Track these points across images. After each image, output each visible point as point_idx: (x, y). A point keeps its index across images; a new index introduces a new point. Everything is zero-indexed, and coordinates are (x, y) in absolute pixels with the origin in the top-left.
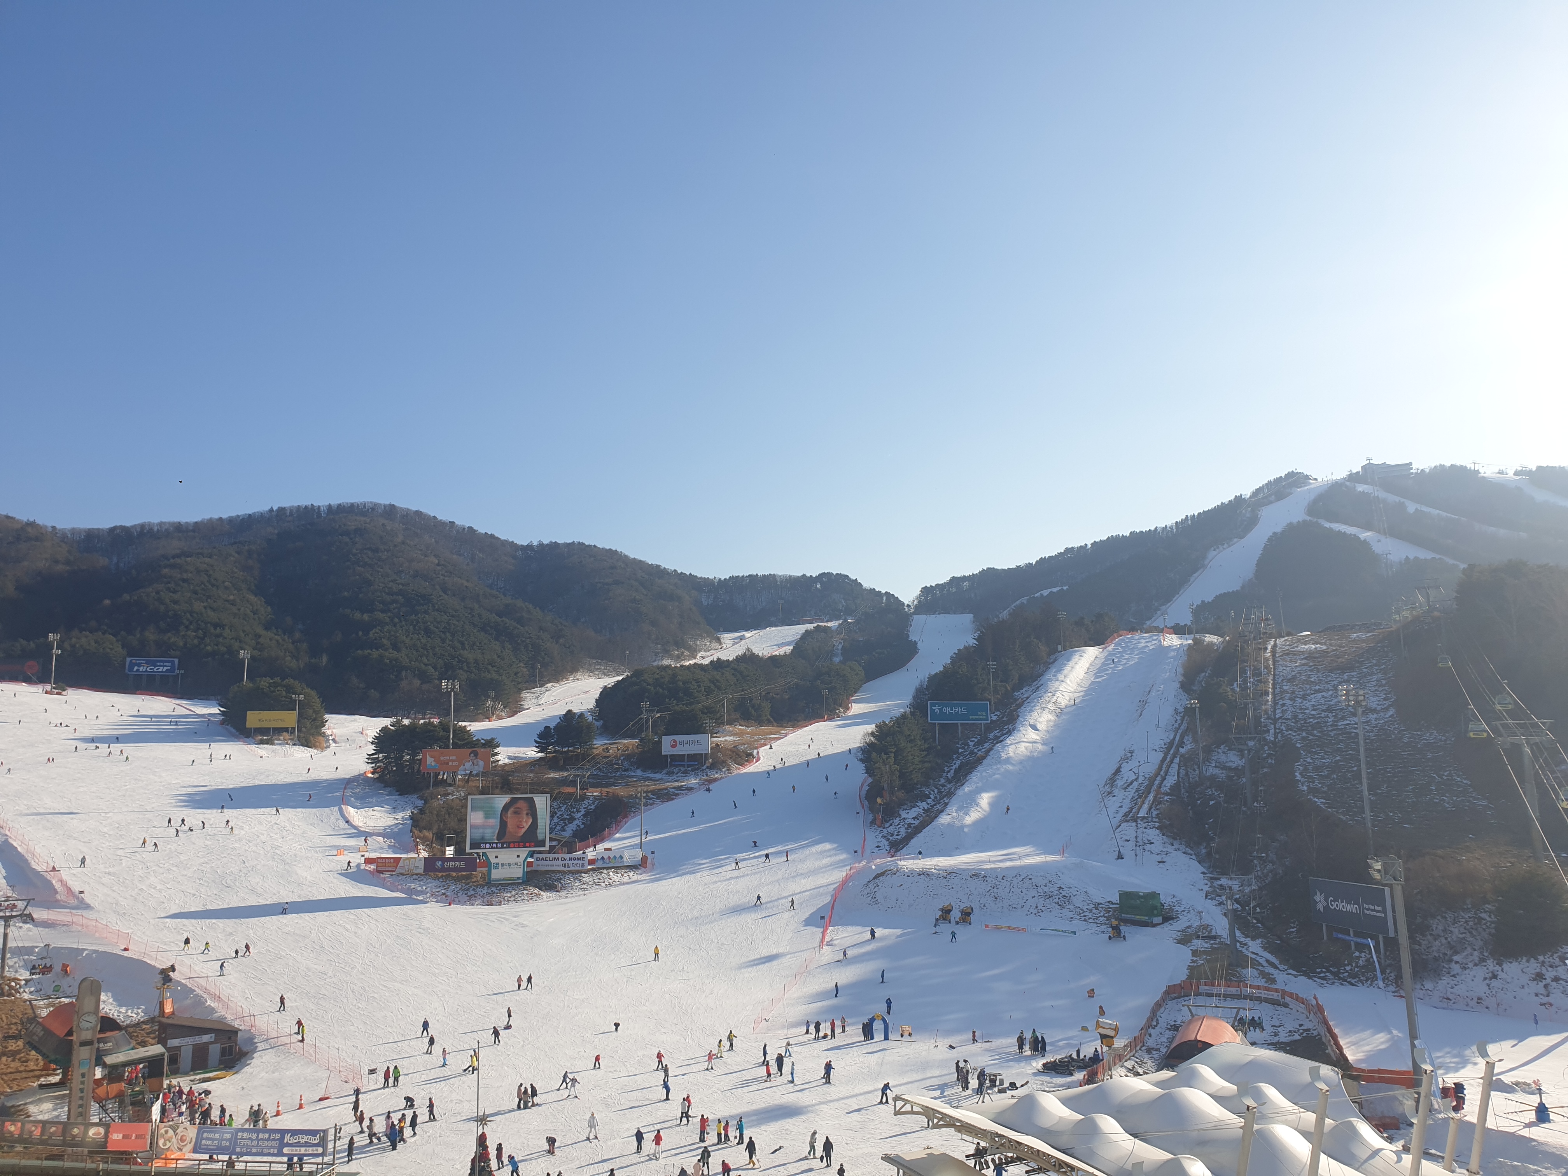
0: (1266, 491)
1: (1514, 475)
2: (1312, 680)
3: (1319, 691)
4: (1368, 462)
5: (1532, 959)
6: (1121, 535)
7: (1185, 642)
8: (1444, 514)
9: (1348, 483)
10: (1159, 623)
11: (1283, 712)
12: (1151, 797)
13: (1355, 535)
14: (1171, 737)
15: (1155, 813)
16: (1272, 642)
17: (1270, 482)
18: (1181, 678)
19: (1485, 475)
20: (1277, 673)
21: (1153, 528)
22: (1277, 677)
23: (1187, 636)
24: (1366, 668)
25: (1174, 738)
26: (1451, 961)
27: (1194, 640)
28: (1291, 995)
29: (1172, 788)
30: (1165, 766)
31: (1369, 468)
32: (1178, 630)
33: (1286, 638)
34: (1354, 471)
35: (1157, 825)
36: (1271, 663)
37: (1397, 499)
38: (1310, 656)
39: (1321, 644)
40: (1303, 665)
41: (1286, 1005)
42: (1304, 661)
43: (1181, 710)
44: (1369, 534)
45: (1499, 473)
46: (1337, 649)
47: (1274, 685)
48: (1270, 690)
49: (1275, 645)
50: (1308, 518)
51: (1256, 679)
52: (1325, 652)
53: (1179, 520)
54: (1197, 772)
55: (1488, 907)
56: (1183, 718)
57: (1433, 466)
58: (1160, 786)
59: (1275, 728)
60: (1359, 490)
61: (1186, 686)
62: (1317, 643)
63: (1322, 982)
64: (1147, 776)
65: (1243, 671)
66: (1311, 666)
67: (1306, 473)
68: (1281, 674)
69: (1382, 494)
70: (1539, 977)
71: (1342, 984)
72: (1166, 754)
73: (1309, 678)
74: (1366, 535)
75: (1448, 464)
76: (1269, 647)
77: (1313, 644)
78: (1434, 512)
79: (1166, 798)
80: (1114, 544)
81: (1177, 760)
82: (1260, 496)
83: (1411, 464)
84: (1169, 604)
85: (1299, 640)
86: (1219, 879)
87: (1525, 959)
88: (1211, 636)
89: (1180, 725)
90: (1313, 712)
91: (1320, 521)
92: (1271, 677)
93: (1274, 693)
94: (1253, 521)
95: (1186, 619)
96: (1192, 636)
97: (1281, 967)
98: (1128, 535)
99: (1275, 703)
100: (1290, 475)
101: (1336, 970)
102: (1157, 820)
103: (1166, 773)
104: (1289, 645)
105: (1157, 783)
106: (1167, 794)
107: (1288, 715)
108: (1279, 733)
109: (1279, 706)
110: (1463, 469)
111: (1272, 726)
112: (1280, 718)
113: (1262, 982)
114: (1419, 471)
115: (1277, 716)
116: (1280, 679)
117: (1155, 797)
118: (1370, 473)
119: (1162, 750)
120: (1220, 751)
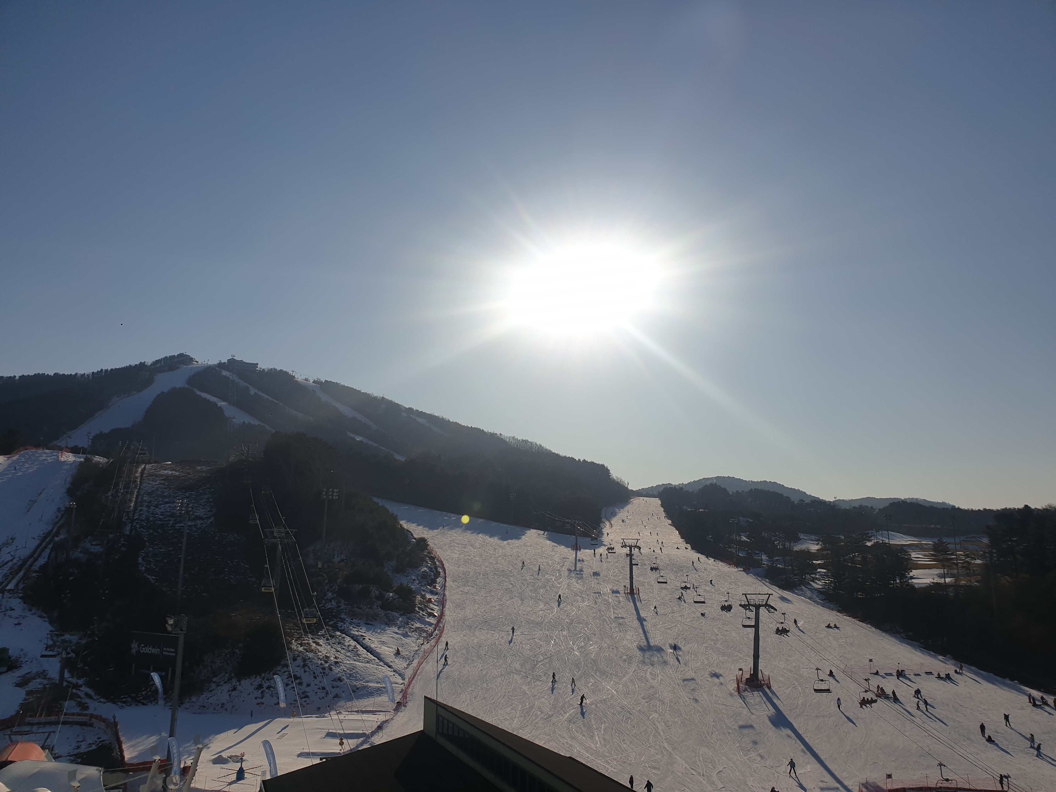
0: (162, 363)
1: (313, 382)
2: (165, 494)
3: (168, 503)
4: (232, 357)
5: (258, 677)
6: (46, 374)
7: (78, 460)
8: (271, 399)
9: (217, 368)
10: (62, 444)
11: (140, 515)
12: (21, 574)
13: (215, 402)
14: (50, 528)
15: (21, 586)
16: (143, 466)
17: (166, 358)
18: (68, 486)
19: (298, 380)
20: (141, 488)
21: (73, 374)
22: (141, 490)
23: (81, 455)
24: (201, 490)
25: (52, 530)
26: (211, 681)
27: (86, 459)
28: (97, 717)
29: (41, 567)
30: (39, 550)
31: (232, 361)
32: (75, 450)
33: (153, 465)
34: (223, 361)
35: (21, 595)
36: (139, 480)
37: (246, 384)
38: (167, 478)
39: (176, 471)
40: (161, 484)
41: (91, 725)
42: (163, 482)
43: (63, 509)
44: (224, 403)
45: (305, 380)
46: (185, 476)
47: (137, 496)
48: (134, 499)
49: (144, 469)
50: (187, 386)
51: (126, 490)
52: (178, 477)
53: (95, 371)
54: (65, 555)
55: (241, 645)
56: (63, 515)
57: (270, 368)
58: (31, 565)
59: (132, 526)
60: (223, 374)
61: (70, 492)
62: (173, 470)
63: (123, 705)
64: (22, 558)
65: (117, 484)
66: (166, 485)
67: (192, 356)
68: (144, 489)
69: (237, 380)
70: (260, 686)
71: (136, 705)
72: (43, 541)
73: (163, 493)
74: (222, 404)
75: (278, 369)
76: (140, 470)
77: (171, 470)
78: (266, 396)
79: (34, 574)
80: (39, 379)
81: (50, 546)
82: (158, 365)
83: (257, 364)
84: (75, 430)
85: (162, 467)
86: (63, 635)
87: (254, 676)
88: (100, 457)
89: (59, 520)
90: (161, 517)
91: (194, 390)
92: (136, 490)
93: (136, 502)
94: (149, 382)
95: (85, 443)
96: (85, 456)
97: (95, 697)
98: (52, 375)
99: (135, 508)
100: (181, 355)
101: (135, 695)
102: (22, 592)
103: (39, 556)
104: (154, 469)
105: (29, 563)
106: (35, 572)
107: (143, 517)
108: (134, 529)
109: (138, 511)
110: (286, 373)
111: (130, 525)
112: (137, 519)
113: (77, 710)
114: (261, 370)
115: (135, 518)
116: (143, 492)
117: (25, 574)
118: (232, 365)
119: (40, 538)
120: (86, 540)
